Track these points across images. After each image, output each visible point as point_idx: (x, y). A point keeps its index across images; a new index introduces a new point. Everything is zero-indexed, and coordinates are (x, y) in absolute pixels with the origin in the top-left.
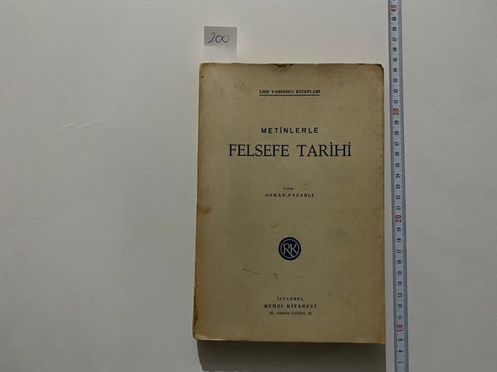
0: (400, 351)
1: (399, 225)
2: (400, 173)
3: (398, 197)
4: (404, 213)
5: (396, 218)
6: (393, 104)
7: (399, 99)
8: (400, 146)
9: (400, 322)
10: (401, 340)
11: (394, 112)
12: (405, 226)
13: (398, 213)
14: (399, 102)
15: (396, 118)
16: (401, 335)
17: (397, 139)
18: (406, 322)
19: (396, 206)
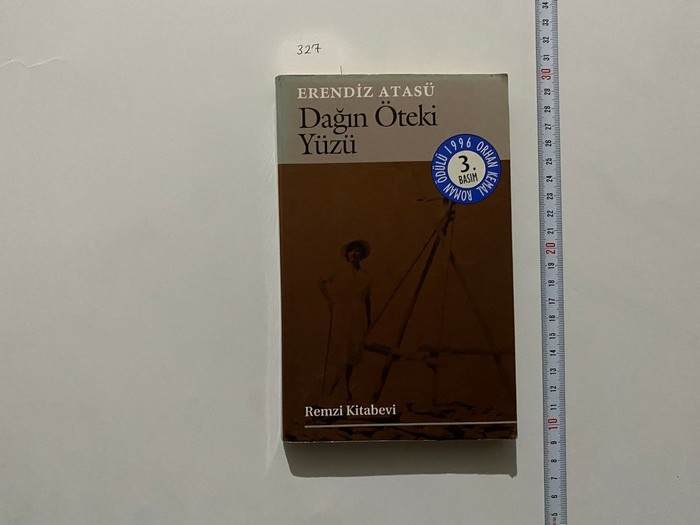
0: (553, 461)
1: (552, 258)
2: (554, 175)
3: (550, 214)
4: (560, 240)
5: (546, 248)
6: (542, 62)
7: (550, 53)
8: (553, 131)
9: (554, 414)
10: (554, 443)
11: (543, 74)
12: (561, 261)
13: (551, 238)
14: (551, 59)
15: (547, 84)
16: (555, 435)
17: (549, 118)
18: (563, 414)
19: (547, 226)
